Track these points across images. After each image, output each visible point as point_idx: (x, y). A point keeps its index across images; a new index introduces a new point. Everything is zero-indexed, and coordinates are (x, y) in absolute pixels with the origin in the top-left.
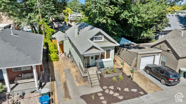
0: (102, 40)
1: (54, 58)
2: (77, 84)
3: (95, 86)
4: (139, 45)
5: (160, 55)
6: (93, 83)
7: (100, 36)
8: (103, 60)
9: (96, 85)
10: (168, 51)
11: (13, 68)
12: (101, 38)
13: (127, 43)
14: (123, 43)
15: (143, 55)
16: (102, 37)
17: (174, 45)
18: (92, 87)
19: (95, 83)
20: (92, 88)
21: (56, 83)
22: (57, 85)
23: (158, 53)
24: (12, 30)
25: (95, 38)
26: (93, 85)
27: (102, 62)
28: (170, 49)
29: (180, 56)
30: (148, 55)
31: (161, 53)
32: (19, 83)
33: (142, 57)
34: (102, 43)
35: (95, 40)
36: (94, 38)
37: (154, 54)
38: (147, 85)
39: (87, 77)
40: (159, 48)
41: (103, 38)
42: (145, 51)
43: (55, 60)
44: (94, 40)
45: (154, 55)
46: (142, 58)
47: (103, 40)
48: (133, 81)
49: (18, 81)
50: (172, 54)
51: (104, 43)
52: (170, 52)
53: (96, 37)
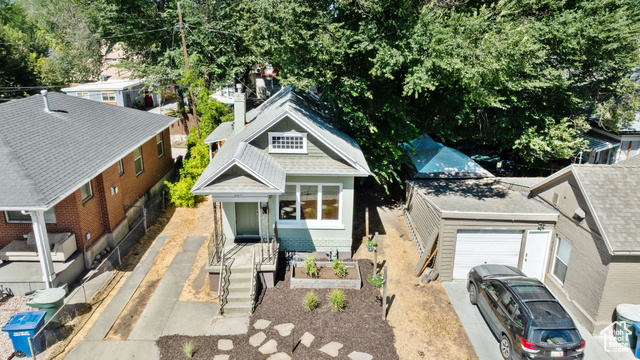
0: (301, 147)
1: (180, 198)
2: (187, 295)
3: (234, 310)
4: (498, 182)
5: (551, 231)
6: (232, 300)
7: (293, 134)
8: (310, 223)
9: (240, 310)
10: (578, 219)
11: (8, 212)
12: (298, 143)
13: (454, 170)
14: (438, 168)
15: (462, 222)
16: (301, 138)
17: (598, 198)
18: (222, 313)
19: (238, 300)
20: (221, 317)
21: (129, 278)
22: (125, 284)
23: (542, 223)
24: (46, 96)
25: (274, 138)
26: (227, 306)
27: (306, 231)
28: (582, 214)
29: (612, 249)
30: (490, 226)
31: (555, 223)
32: (11, 259)
33: (459, 231)
34: (303, 161)
35: (274, 147)
36: (270, 140)
37: (522, 226)
38: (431, 348)
39: (218, 274)
40: (551, 201)
41: (305, 140)
42: (492, 210)
43: (185, 204)
44: (270, 146)
45: (524, 231)
46: (459, 235)
47: (304, 150)
48: (385, 323)
49: (8, 254)
50: (590, 236)
51: (310, 161)
52: (584, 224)
53: (279, 138)
